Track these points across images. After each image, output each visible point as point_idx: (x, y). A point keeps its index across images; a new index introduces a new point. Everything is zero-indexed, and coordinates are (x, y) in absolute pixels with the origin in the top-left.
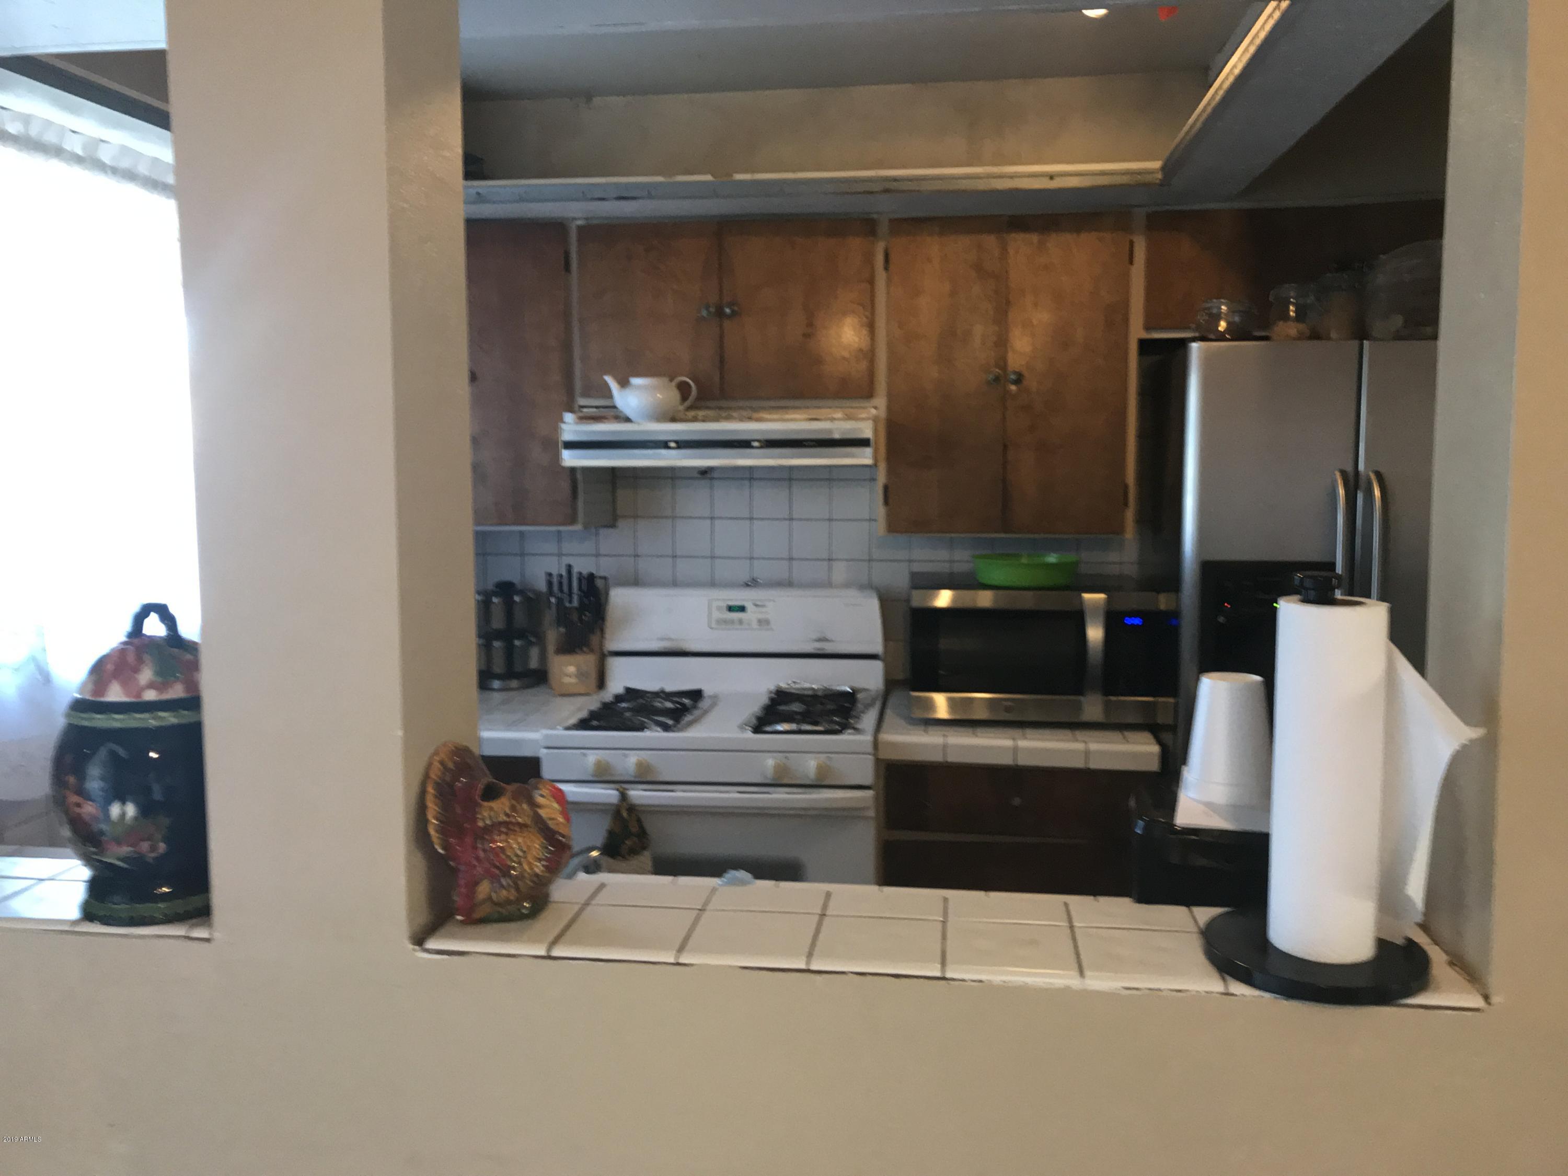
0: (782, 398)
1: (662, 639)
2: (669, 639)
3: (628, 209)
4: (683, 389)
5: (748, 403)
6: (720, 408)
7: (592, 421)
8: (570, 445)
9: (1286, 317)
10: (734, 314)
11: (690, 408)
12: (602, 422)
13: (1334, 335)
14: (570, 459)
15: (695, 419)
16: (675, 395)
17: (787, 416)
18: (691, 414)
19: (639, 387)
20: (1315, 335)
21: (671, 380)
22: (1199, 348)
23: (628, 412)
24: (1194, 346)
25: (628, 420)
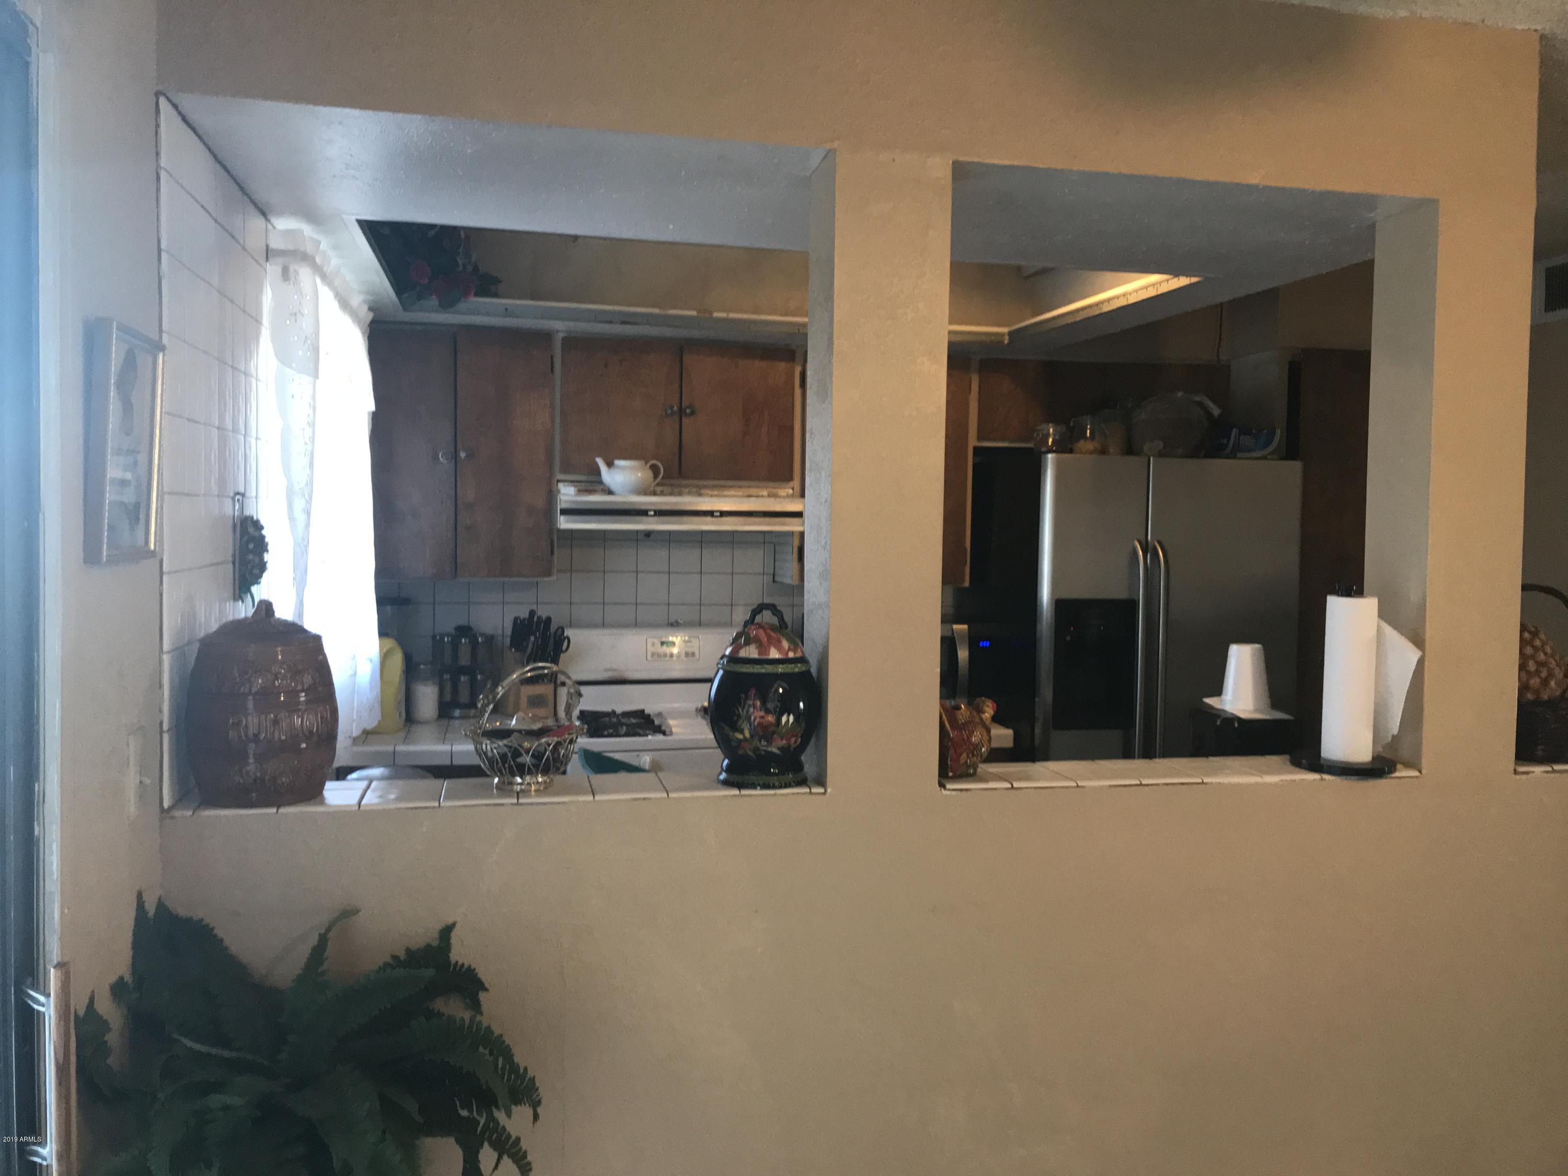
0: (727, 479)
1: (606, 670)
2: (615, 670)
3: (629, 330)
4: (655, 469)
5: (695, 482)
6: (672, 485)
7: (586, 493)
8: (565, 512)
9: (1085, 437)
10: (693, 413)
11: (658, 485)
12: (594, 494)
13: (1111, 450)
14: (565, 523)
15: (662, 494)
16: (649, 474)
17: (726, 493)
18: (659, 489)
19: (623, 468)
20: (1103, 452)
21: (646, 463)
22: (1052, 457)
23: (613, 487)
24: (1050, 456)
25: (610, 492)
